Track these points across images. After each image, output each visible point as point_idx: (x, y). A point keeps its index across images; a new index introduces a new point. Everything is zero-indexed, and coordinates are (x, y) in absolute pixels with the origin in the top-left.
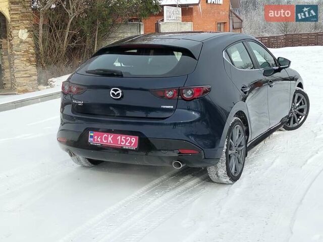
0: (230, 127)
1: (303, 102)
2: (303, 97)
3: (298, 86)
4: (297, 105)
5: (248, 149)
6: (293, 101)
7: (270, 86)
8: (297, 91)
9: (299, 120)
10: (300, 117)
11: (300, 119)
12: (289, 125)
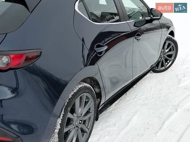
0: (70, 99)
1: (172, 48)
2: (173, 44)
3: (169, 34)
4: (167, 51)
5: (99, 112)
6: (163, 48)
7: (137, 40)
8: (168, 39)
9: (166, 64)
10: (168, 61)
11: (168, 63)
12: (158, 68)
